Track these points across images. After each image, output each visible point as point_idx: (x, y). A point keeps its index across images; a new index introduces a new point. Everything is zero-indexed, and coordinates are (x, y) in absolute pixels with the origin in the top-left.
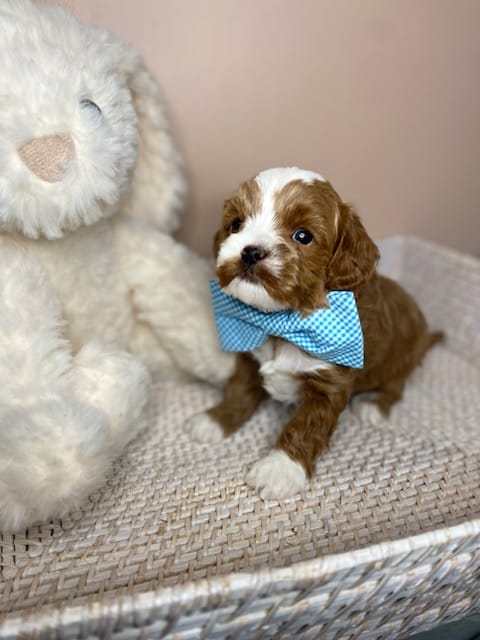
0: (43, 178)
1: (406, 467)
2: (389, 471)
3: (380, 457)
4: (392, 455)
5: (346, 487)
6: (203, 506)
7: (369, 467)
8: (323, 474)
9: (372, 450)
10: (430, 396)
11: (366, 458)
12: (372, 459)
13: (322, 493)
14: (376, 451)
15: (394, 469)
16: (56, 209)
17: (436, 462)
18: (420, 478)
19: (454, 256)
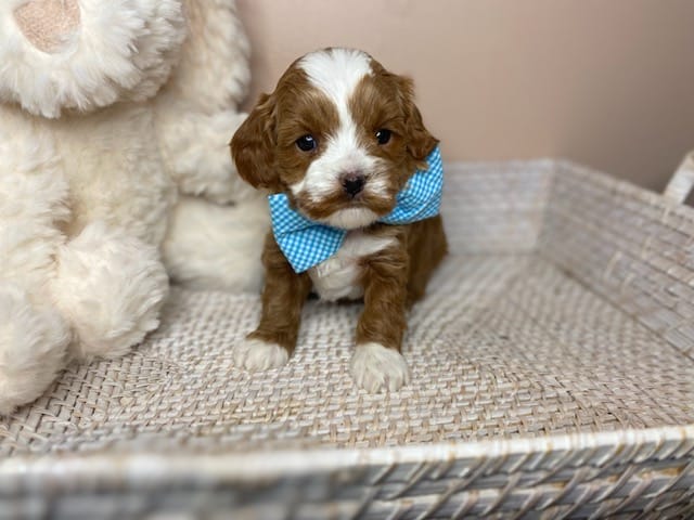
0: (39, 46)
1: (500, 410)
2: (476, 413)
3: (471, 396)
4: (488, 396)
5: (418, 423)
6: (240, 423)
7: (454, 405)
8: (395, 406)
9: (463, 387)
10: (554, 339)
11: (453, 395)
12: (460, 398)
13: (387, 427)
14: (468, 389)
15: (485, 411)
16: (53, 85)
17: (541, 409)
18: (514, 424)
19: (608, 181)
